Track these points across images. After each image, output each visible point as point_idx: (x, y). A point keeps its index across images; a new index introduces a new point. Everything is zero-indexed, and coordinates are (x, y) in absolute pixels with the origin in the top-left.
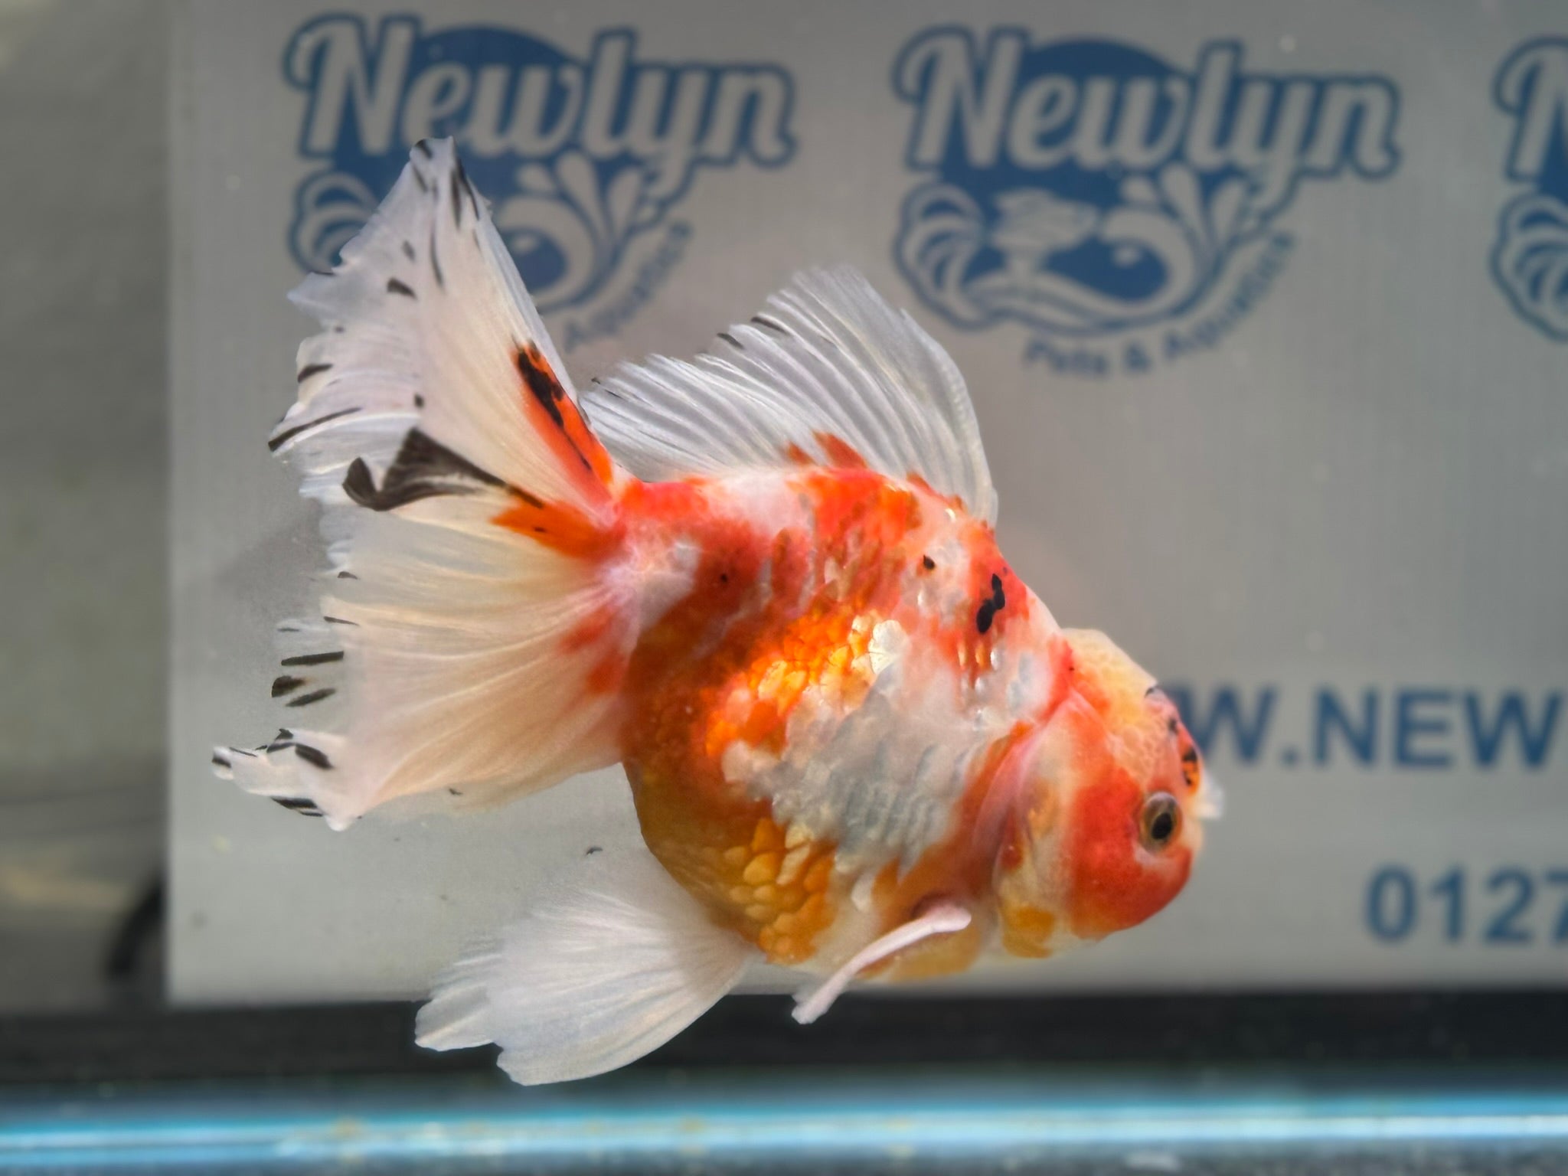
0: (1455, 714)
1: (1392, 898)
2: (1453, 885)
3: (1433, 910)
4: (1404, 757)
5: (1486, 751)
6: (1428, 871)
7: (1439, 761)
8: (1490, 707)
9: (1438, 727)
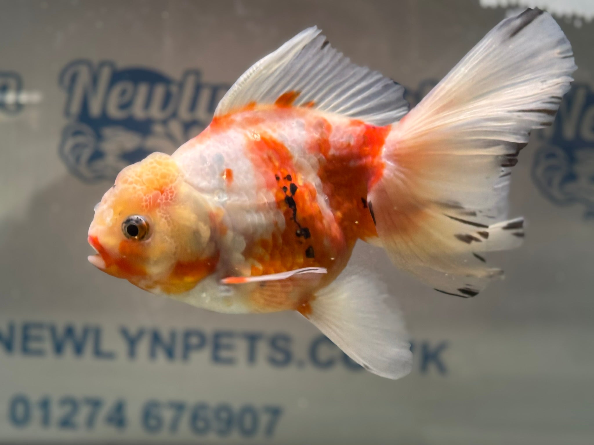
0: (46, 334)
1: (20, 410)
2: (45, 404)
3: (37, 414)
4: (26, 350)
5: (59, 349)
6: (34, 397)
7: (39, 353)
8: (60, 330)
9: (39, 339)
